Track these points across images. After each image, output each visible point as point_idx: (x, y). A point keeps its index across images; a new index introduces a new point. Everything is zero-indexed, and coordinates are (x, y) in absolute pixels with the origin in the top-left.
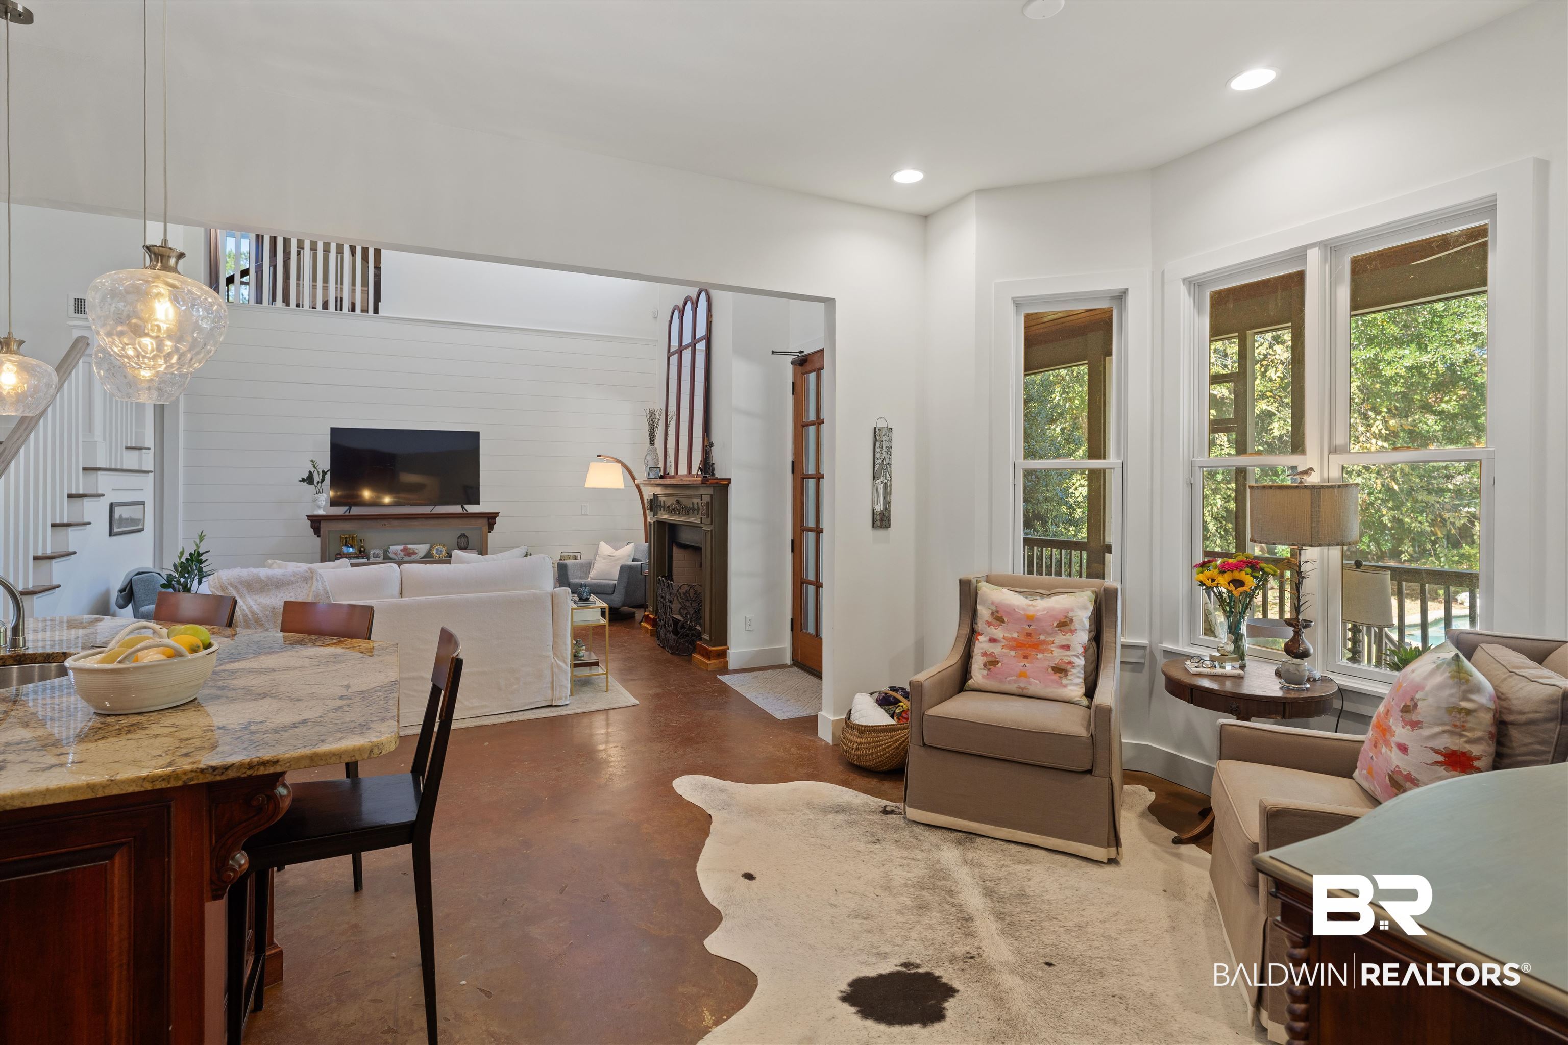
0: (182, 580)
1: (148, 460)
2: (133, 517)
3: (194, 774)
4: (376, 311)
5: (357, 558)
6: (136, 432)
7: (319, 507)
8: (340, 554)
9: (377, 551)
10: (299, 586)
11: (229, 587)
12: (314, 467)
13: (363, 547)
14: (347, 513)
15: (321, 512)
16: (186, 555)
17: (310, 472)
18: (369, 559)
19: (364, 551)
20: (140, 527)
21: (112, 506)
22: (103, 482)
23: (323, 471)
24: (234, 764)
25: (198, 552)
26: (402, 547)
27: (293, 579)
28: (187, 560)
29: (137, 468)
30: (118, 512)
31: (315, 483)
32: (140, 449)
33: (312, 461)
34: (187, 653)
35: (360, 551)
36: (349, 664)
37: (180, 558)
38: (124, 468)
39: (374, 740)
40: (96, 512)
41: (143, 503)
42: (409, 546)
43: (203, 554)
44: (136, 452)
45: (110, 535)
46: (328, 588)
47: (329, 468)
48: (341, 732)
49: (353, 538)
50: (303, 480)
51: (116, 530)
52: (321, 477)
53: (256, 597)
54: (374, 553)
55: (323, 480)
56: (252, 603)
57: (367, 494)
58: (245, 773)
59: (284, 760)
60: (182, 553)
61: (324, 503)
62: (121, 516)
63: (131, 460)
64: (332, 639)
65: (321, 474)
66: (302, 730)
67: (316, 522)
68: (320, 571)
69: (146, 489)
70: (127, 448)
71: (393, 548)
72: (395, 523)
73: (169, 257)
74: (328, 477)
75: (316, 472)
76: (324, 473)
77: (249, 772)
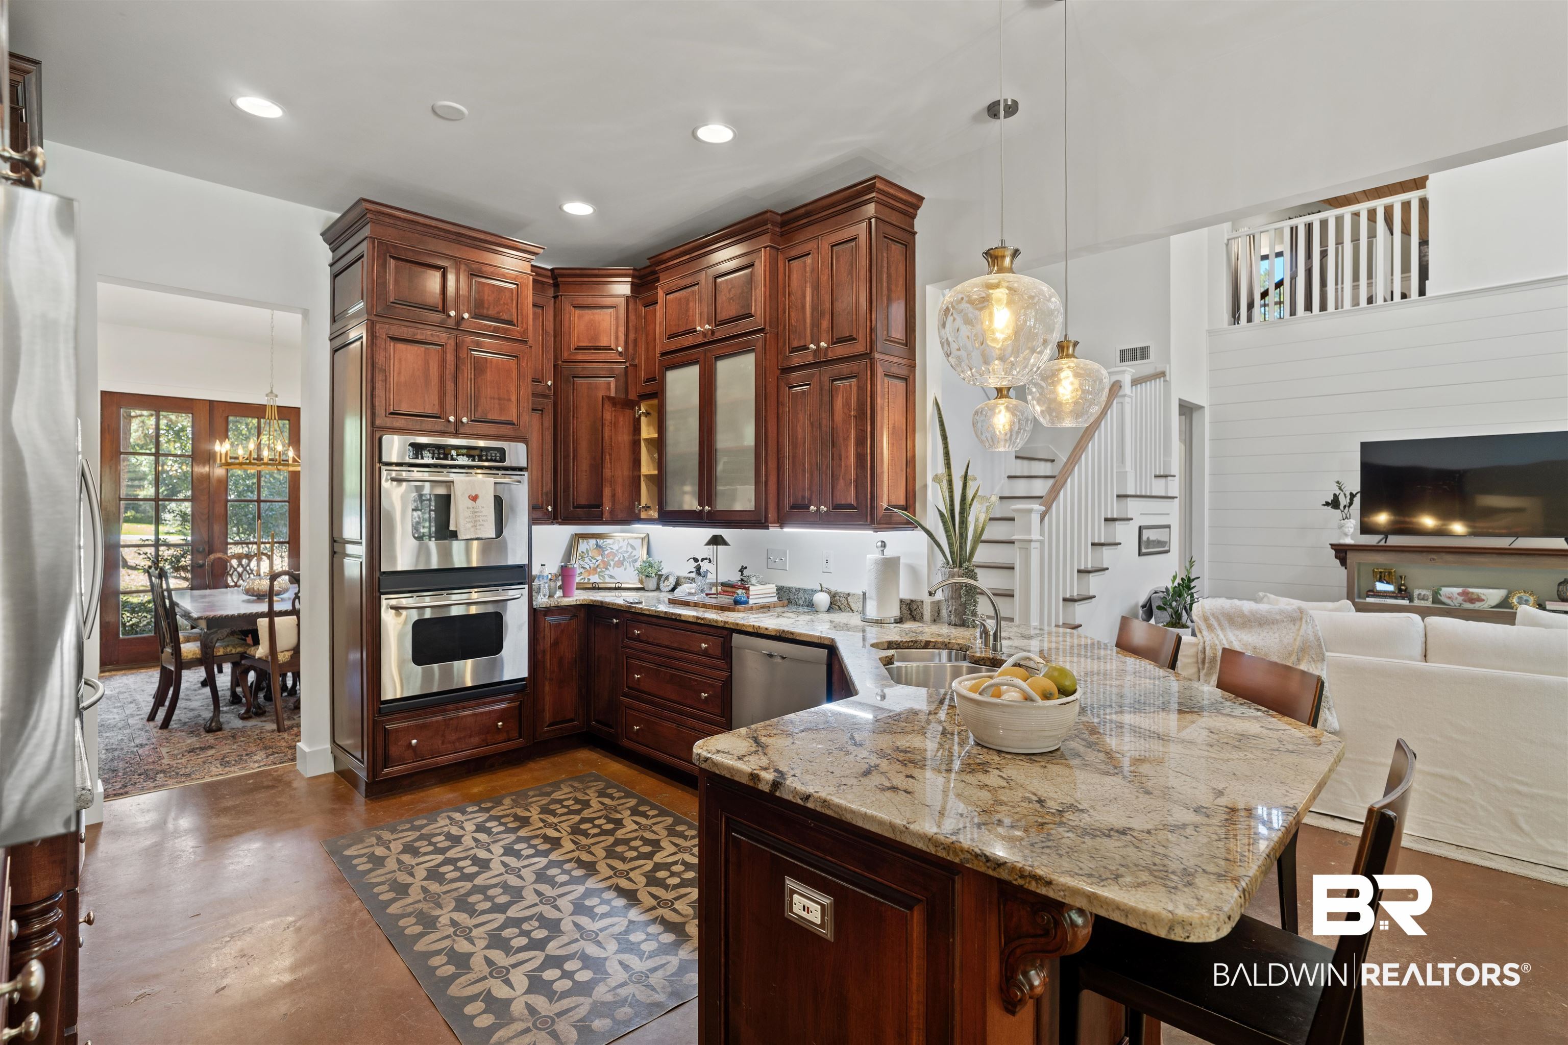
0: (1174, 604)
1: (1174, 487)
2: (1160, 539)
3: (969, 856)
4: (1422, 292)
5: (1396, 598)
6: (1164, 461)
7: (1346, 535)
8: (1372, 591)
9: (1423, 592)
10: (1285, 627)
11: (1211, 618)
12: (1340, 489)
13: (1404, 585)
14: (1382, 543)
15: (1349, 541)
16: (1178, 581)
17: (1335, 495)
18: (1411, 600)
19: (1405, 590)
20: (1166, 548)
21: (1140, 529)
22: (1133, 508)
23: (1351, 494)
24: (1006, 863)
25: (1189, 578)
26: (1460, 590)
27: (1278, 617)
28: (1179, 584)
29: (1163, 494)
30: (1146, 534)
31: (1342, 507)
32: (1166, 476)
33: (1338, 482)
34: (1038, 698)
35: (1400, 590)
36: (1250, 756)
37: (1173, 582)
38: (1153, 494)
39: (1182, 912)
40: (1127, 534)
41: (1169, 527)
42: (1471, 590)
43: (1194, 580)
44: (1163, 480)
45: (1139, 555)
46: (1320, 634)
47: (1359, 489)
48: (1151, 872)
49: (1390, 573)
50: (1327, 504)
51: (1144, 550)
52: (1348, 501)
53: (1237, 632)
54: (1419, 594)
55: (1351, 504)
56: (1232, 638)
57: (1428, 521)
58: (1016, 880)
59: (1057, 885)
60: (1175, 577)
61: (1352, 530)
62: (1148, 538)
63: (1158, 487)
64: (1259, 710)
65: (1349, 497)
66: (1111, 844)
67: (1342, 552)
68: (1311, 612)
69: (1172, 513)
70: (1156, 476)
71: (1445, 591)
72: (1450, 558)
73: (1003, 257)
74: (1357, 500)
75: (1342, 494)
76: (1352, 496)
77: (1021, 882)
